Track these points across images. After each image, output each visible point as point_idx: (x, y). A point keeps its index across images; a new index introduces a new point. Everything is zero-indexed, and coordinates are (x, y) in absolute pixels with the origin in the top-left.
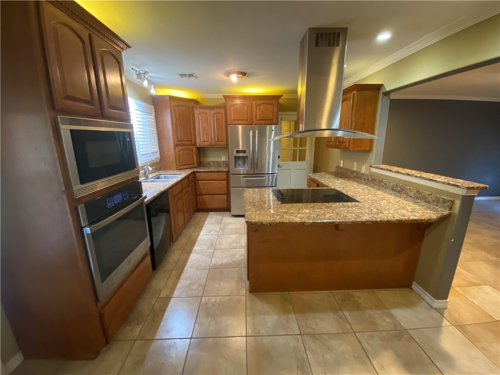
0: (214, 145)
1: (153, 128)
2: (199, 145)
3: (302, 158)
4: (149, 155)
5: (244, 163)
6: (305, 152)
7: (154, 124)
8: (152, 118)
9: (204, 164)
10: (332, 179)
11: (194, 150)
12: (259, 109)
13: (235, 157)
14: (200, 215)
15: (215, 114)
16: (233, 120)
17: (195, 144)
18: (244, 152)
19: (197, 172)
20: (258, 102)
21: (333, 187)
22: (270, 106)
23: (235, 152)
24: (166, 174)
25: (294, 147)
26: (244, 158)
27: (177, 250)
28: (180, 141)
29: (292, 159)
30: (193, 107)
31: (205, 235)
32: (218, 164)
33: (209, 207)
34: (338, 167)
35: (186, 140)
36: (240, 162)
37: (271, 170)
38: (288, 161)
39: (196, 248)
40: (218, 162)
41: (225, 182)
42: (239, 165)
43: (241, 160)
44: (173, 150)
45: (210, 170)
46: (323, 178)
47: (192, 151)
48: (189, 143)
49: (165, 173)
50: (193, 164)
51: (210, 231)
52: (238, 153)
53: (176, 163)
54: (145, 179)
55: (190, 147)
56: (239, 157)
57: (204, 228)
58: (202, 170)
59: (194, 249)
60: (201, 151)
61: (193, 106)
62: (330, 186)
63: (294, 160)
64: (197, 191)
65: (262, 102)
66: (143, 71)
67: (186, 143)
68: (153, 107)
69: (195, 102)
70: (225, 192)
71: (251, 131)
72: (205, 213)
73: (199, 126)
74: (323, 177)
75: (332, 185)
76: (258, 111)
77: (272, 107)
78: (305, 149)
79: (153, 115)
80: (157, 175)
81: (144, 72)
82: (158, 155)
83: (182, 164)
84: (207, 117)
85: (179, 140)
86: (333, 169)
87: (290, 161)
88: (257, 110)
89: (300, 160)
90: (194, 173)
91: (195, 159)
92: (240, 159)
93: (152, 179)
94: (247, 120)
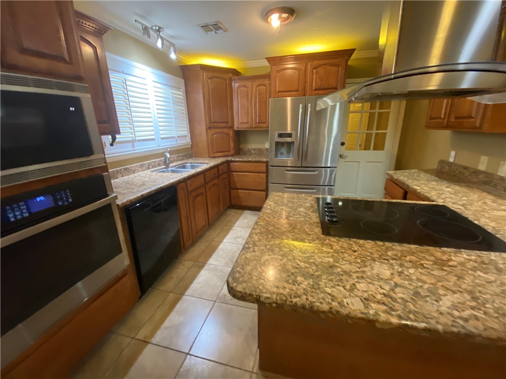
0: (255, 128)
1: (182, 106)
2: (237, 128)
3: (379, 146)
4: (175, 139)
5: (289, 152)
6: (385, 136)
7: (184, 101)
8: (180, 94)
9: (244, 152)
10: (434, 183)
11: (231, 134)
12: (317, 73)
13: (277, 143)
14: (232, 212)
15: (258, 86)
16: (279, 92)
17: (232, 127)
18: (290, 135)
19: (232, 161)
20: (316, 63)
21: (440, 202)
22: (333, 68)
23: (276, 135)
24: (194, 163)
25: (367, 130)
26: (290, 144)
27: (188, 261)
28: (214, 122)
29: (363, 148)
30: (231, 80)
31: (229, 243)
32: (260, 152)
33: (245, 204)
34: (443, 163)
35: (221, 121)
36: (284, 150)
37: (329, 162)
38: (355, 149)
39: (212, 261)
40: (260, 149)
41: (264, 175)
42: (282, 154)
43: (285, 147)
44: (205, 133)
45: (246, 160)
46: (417, 180)
47: (228, 135)
48: (224, 125)
49: (192, 161)
50: (229, 151)
51: (238, 237)
52: (281, 137)
53: (209, 150)
54: (165, 168)
55: (225, 131)
56: (282, 144)
57: (231, 232)
58: (237, 160)
59: (209, 262)
60: (240, 136)
61: (231, 78)
62: (434, 198)
63: (367, 148)
64: (231, 184)
65: (322, 62)
66: (156, 26)
67: (221, 125)
68: (183, 81)
69: (234, 72)
70: (264, 187)
71: (301, 105)
72: (240, 211)
73: (238, 104)
74: (415, 179)
75: (439, 197)
76: (314, 77)
77: (337, 68)
78: (385, 134)
79: (182, 90)
80: (182, 164)
81: (157, 28)
82: (188, 140)
83: (215, 151)
84: (247, 91)
85: (212, 121)
86: (434, 165)
87: (361, 149)
88: (313, 75)
89: (375, 148)
90: (228, 162)
91: (232, 145)
92: (283, 144)
93: (173, 169)
94: (298, 91)
